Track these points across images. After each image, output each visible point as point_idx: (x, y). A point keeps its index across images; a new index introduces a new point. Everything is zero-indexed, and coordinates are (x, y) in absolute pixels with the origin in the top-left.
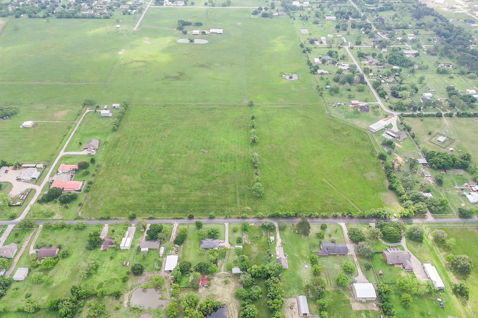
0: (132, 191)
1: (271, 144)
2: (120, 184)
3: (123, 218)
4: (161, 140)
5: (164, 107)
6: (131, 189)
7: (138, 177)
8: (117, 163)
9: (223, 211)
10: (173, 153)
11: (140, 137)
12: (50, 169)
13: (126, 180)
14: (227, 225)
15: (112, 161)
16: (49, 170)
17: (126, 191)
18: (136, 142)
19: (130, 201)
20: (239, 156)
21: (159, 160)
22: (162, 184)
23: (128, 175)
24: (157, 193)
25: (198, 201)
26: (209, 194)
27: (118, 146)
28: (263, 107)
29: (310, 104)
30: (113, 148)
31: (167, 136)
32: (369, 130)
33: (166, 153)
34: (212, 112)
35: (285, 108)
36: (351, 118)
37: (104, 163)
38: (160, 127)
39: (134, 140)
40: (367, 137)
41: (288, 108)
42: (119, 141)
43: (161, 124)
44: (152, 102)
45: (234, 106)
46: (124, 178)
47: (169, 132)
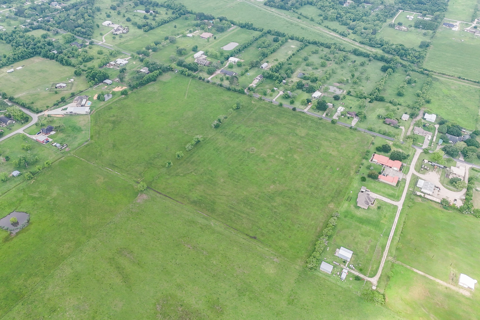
0: (330, 141)
2: (339, 149)
3: (341, 126)
4: (286, 180)
6: (330, 142)
7: (322, 150)
8: (339, 170)
10: (282, 160)
11: (307, 193)
12: (408, 190)
13: (333, 151)
14: (274, 100)
15: (343, 174)
16: (409, 188)
17: (335, 142)
18: (313, 188)
19: (333, 134)
20: (226, 136)
21: (298, 158)
22: (304, 137)
23: (331, 154)
24: (311, 132)
25: (283, 117)
26: (273, 118)
27: (335, 190)
28: (135, 179)
29: (81, 160)
30: (341, 191)
31: (277, 182)
32: (90, 113)
33: (287, 163)
34: (201, 198)
35: (117, 166)
36: (80, 128)
37: (351, 174)
38: (278, 200)
39: (316, 191)
40: (103, 109)
41: (113, 164)
42: (333, 197)
43: (275, 204)
44: (267, 257)
45: (166, 196)
46: (334, 153)
47: (272, 187)
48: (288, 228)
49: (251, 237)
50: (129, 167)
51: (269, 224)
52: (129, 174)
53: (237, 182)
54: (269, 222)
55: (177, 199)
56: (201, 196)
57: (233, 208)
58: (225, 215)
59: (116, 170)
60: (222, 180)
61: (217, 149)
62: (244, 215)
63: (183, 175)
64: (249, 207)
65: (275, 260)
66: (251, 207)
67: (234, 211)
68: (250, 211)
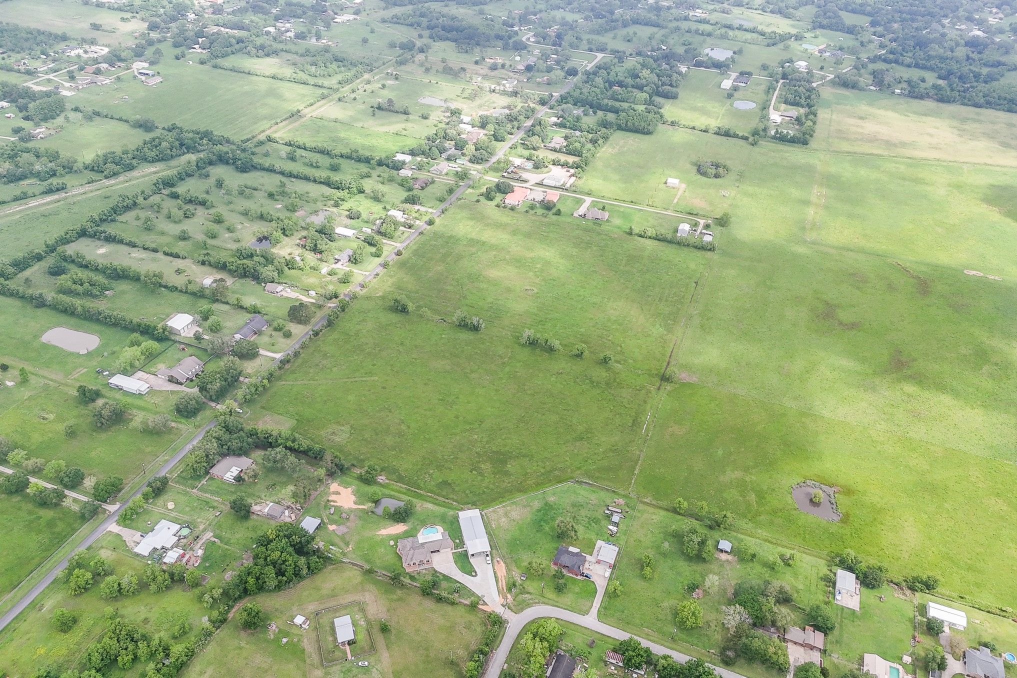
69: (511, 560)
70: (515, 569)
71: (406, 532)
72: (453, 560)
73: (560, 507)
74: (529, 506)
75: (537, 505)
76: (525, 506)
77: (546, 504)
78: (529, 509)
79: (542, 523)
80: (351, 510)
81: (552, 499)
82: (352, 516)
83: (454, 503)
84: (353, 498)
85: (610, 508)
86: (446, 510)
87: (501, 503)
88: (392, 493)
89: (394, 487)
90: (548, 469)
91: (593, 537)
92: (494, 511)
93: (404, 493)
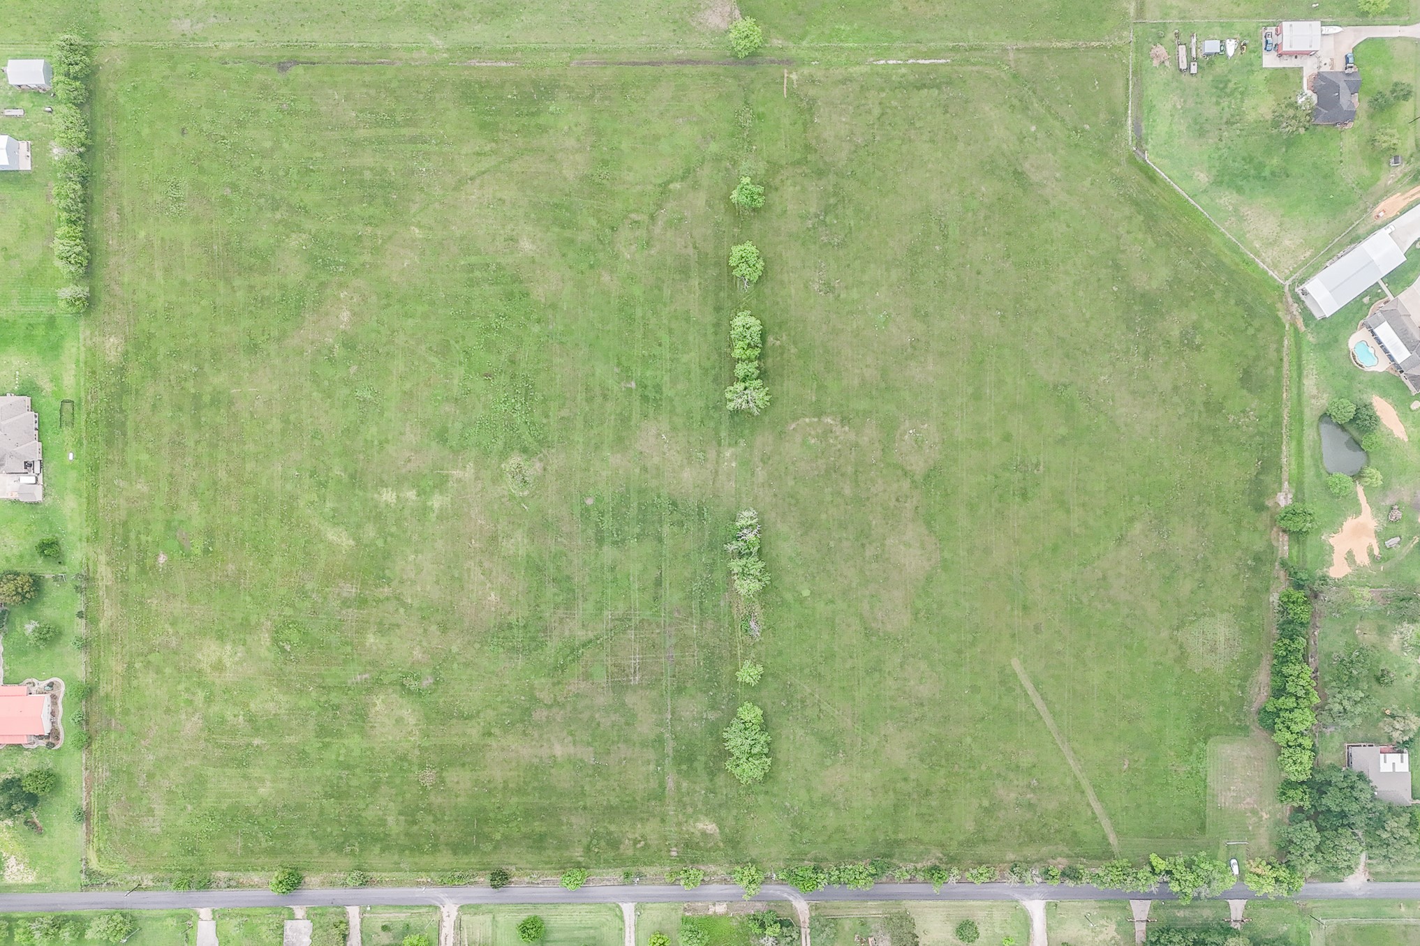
0: (256, 731)
1: (820, 413)
2: (201, 695)
3: (255, 878)
4: (315, 379)
5: (282, 67)
6: (254, 724)
7: (265, 648)
8: (157, 556)
9: (614, 844)
10: (382, 483)
11: (216, 356)
13: (219, 667)
14: (628, 909)
15: (133, 544)
17: (234, 732)
18: (206, 399)
19: (263, 791)
20: (674, 504)
21: (332, 535)
22: (369, 691)
23: (221, 637)
24: (355, 744)
25: (520, 791)
26: (558, 751)
27: (130, 433)
28: (806, 71)
29: (1060, 38)
30: (109, 442)
31: (338, 351)
32: (1298, 300)
33: (355, 479)
34: (542, 120)
35: (919, 88)
36: (1240, 190)
37: (103, 558)
38: (293, 270)
39: (190, 387)
40: (1272, 355)
41: (938, 87)
42: (124, 390)
43: (294, 241)
44: (213, 19)
45: (651, 63)
46: (209, 652)
47: (345, 315)
48: (206, 164)
49: (297, 63)
50: (877, 111)
51: (268, 144)
52: (844, 81)
53: (471, 268)
54: (272, 150)
55: (609, 71)
56: (543, 129)
57: (413, 140)
58: (421, 96)
59: (903, 70)
60: (526, 245)
61: (651, 398)
62: (362, 133)
63: (671, 186)
64: (368, 175)
65: (186, 25)
66: (362, 184)
67: (404, 131)
68: (354, 162)
69: (1370, 194)
70: (1381, 183)
71: (1384, 394)
72: (1409, 290)
73: (1216, 156)
74: (1236, 210)
75: (1227, 199)
76: (1242, 219)
77: (1218, 182)
78: (1244, 210)
79: (1266, 173)
80: (1376, 509)
81: (1203, 178)
82: (1388, 502)
83: (1286, 342)
84: (1350, 523)
85: (1183, 66)
86: (1305, 349)
87: (1248, 263)
88: (1308, 461)
89: (1294, 466)
90: (1127, 210)
91: (1259, 77)
92: (1275, 266)
93: (1300, 443)
